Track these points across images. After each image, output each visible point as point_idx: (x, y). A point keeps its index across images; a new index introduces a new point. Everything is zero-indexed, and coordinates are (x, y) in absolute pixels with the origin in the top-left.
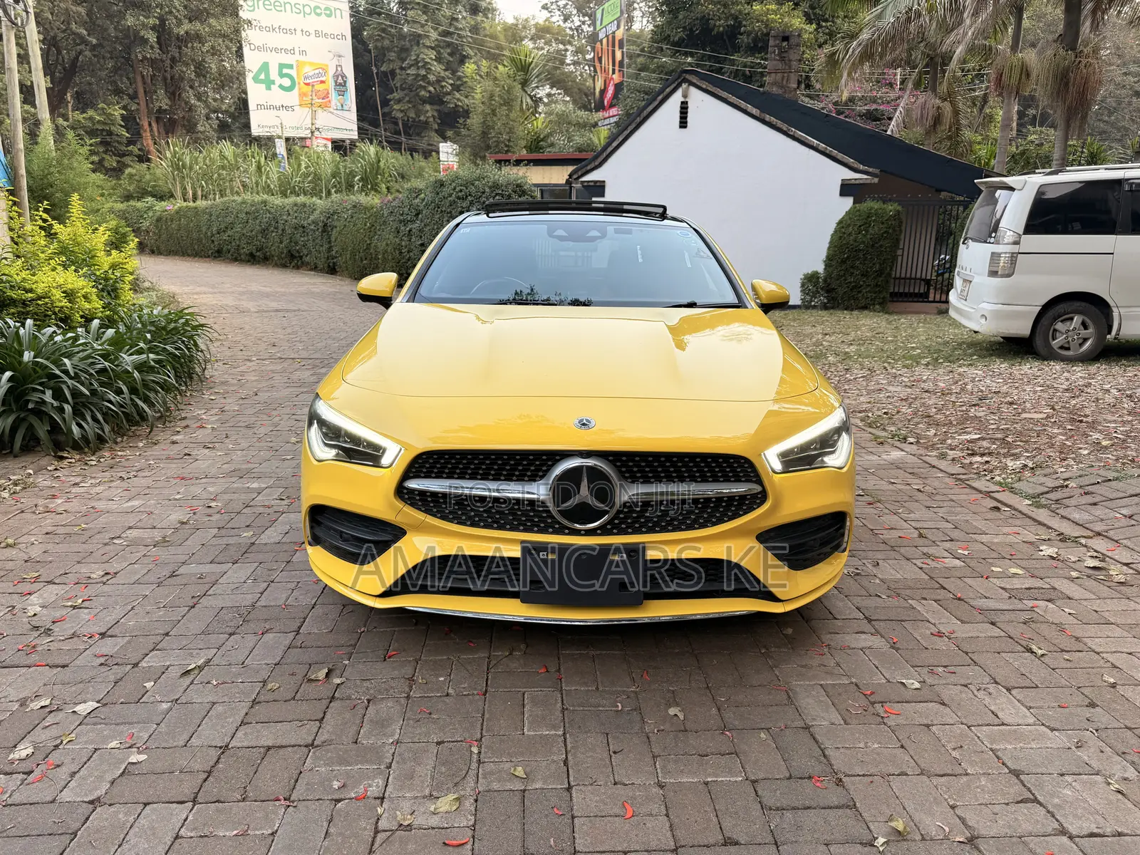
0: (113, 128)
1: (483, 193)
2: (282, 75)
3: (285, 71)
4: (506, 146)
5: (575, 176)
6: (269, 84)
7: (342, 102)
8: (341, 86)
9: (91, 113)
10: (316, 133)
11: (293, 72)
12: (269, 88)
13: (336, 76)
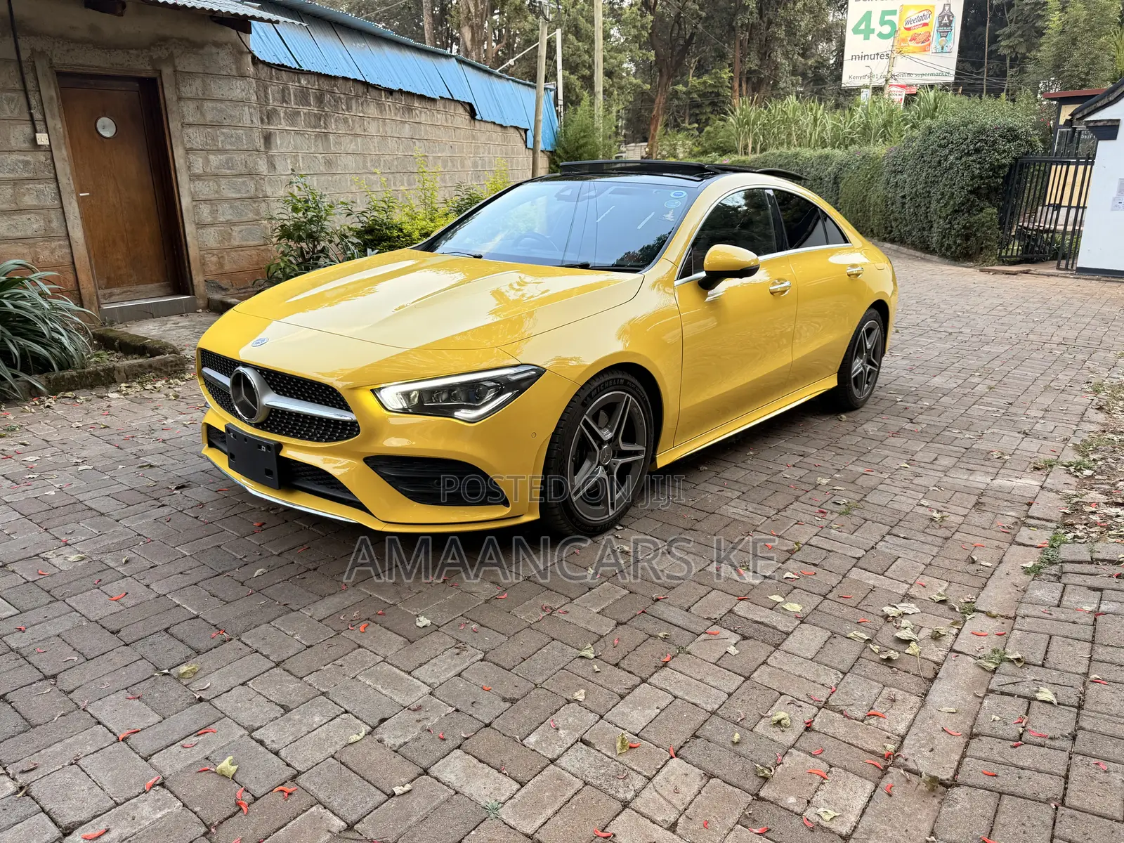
0: (721, 90)
1: (965, 139)
2: (883, 23)
3: (887, 18)
4: (1082, 80)
5: (1078, 116)
6: (868, 32)
7: (943, 43)
8: (945, 26)
9: (705, 78)
10: (892, 81)
11: (895, 19)
12: (867, 38)
13: (942, 16)
